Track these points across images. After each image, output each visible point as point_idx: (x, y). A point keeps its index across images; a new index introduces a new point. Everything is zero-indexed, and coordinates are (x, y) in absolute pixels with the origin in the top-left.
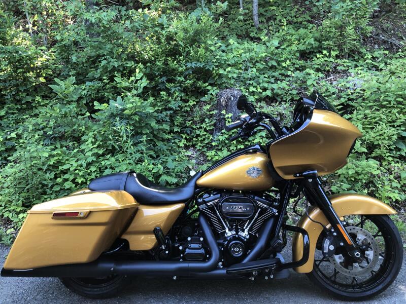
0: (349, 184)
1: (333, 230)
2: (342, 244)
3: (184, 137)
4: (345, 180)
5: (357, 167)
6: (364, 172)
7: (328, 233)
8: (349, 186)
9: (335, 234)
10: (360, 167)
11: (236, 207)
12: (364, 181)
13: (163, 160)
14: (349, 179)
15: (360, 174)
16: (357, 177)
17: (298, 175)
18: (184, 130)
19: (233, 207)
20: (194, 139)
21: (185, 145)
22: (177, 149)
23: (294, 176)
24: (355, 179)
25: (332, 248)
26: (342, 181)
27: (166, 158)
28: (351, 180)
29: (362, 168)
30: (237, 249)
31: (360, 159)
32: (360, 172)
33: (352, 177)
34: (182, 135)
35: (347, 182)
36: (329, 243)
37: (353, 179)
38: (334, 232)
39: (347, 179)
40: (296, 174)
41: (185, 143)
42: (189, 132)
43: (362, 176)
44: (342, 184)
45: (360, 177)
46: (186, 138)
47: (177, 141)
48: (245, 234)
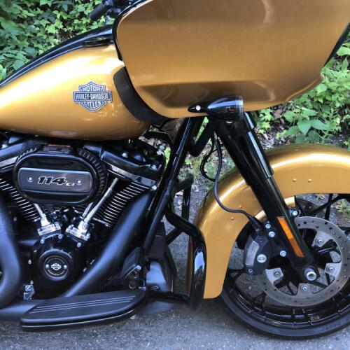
0: (314, 109)
1: (268, 226)
2: (283, 253)
3: (58, 16)
4: (308, 101)
5: (330, 80)
6: (340, 90)
7: (257, 230)
8: (313, 113)
9: (272, 234)
10: (336, 80)
11: (49, 180)
12: (338, 105)
13: (8, 55)
14: (315, 100)
15: (333, 93)
16: (328, 98)
17: (198, 108)
18: (57, 4)
19: (42, 179)
20: (76, 21)
21: (61, 30)
22: (45, 37)
23: (189, 110)
24: (325, 100)
25: (262, 259)
26: (304, 105)
27: (15, 52)
28: (318, 102)
29: (339, 83)
30: (56, 266)
31: (338, 67)
32: (334, 89)
33: (320, 97)
34: (55, 12)
35: (311, 105)
36: (257, 248)
37: (321, 101)
38: (270, 230)
39: (312, 99)
40: (195, 106)
41: (61, 27)
42: (66, 8)
43: (337, 96)
44: (303, 108)
45: (334, 98)
46: (62, 19)
47: (44, 22)
48: (80, 232)
